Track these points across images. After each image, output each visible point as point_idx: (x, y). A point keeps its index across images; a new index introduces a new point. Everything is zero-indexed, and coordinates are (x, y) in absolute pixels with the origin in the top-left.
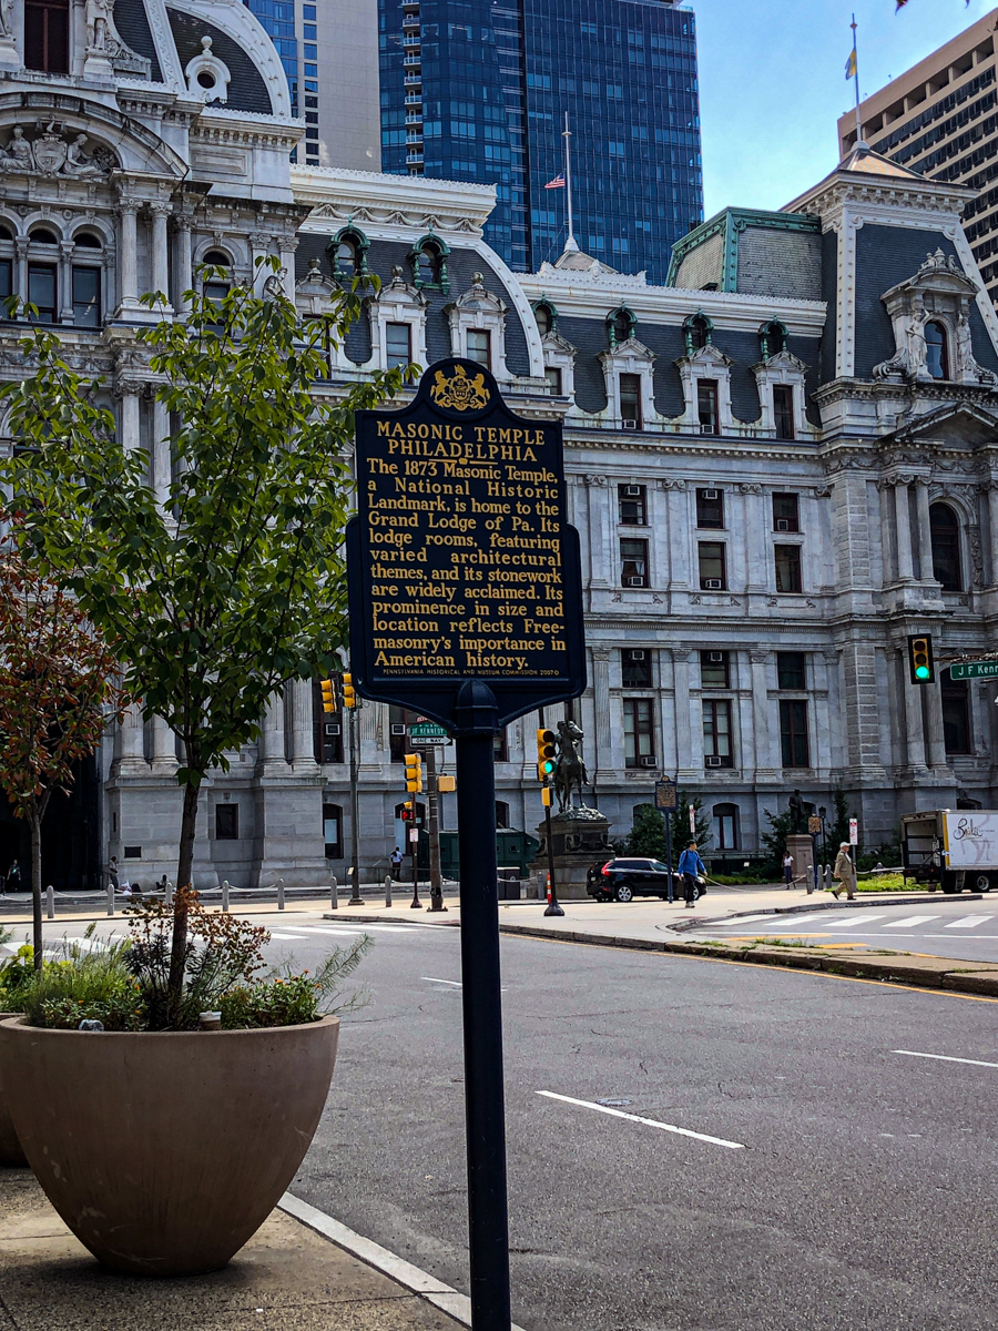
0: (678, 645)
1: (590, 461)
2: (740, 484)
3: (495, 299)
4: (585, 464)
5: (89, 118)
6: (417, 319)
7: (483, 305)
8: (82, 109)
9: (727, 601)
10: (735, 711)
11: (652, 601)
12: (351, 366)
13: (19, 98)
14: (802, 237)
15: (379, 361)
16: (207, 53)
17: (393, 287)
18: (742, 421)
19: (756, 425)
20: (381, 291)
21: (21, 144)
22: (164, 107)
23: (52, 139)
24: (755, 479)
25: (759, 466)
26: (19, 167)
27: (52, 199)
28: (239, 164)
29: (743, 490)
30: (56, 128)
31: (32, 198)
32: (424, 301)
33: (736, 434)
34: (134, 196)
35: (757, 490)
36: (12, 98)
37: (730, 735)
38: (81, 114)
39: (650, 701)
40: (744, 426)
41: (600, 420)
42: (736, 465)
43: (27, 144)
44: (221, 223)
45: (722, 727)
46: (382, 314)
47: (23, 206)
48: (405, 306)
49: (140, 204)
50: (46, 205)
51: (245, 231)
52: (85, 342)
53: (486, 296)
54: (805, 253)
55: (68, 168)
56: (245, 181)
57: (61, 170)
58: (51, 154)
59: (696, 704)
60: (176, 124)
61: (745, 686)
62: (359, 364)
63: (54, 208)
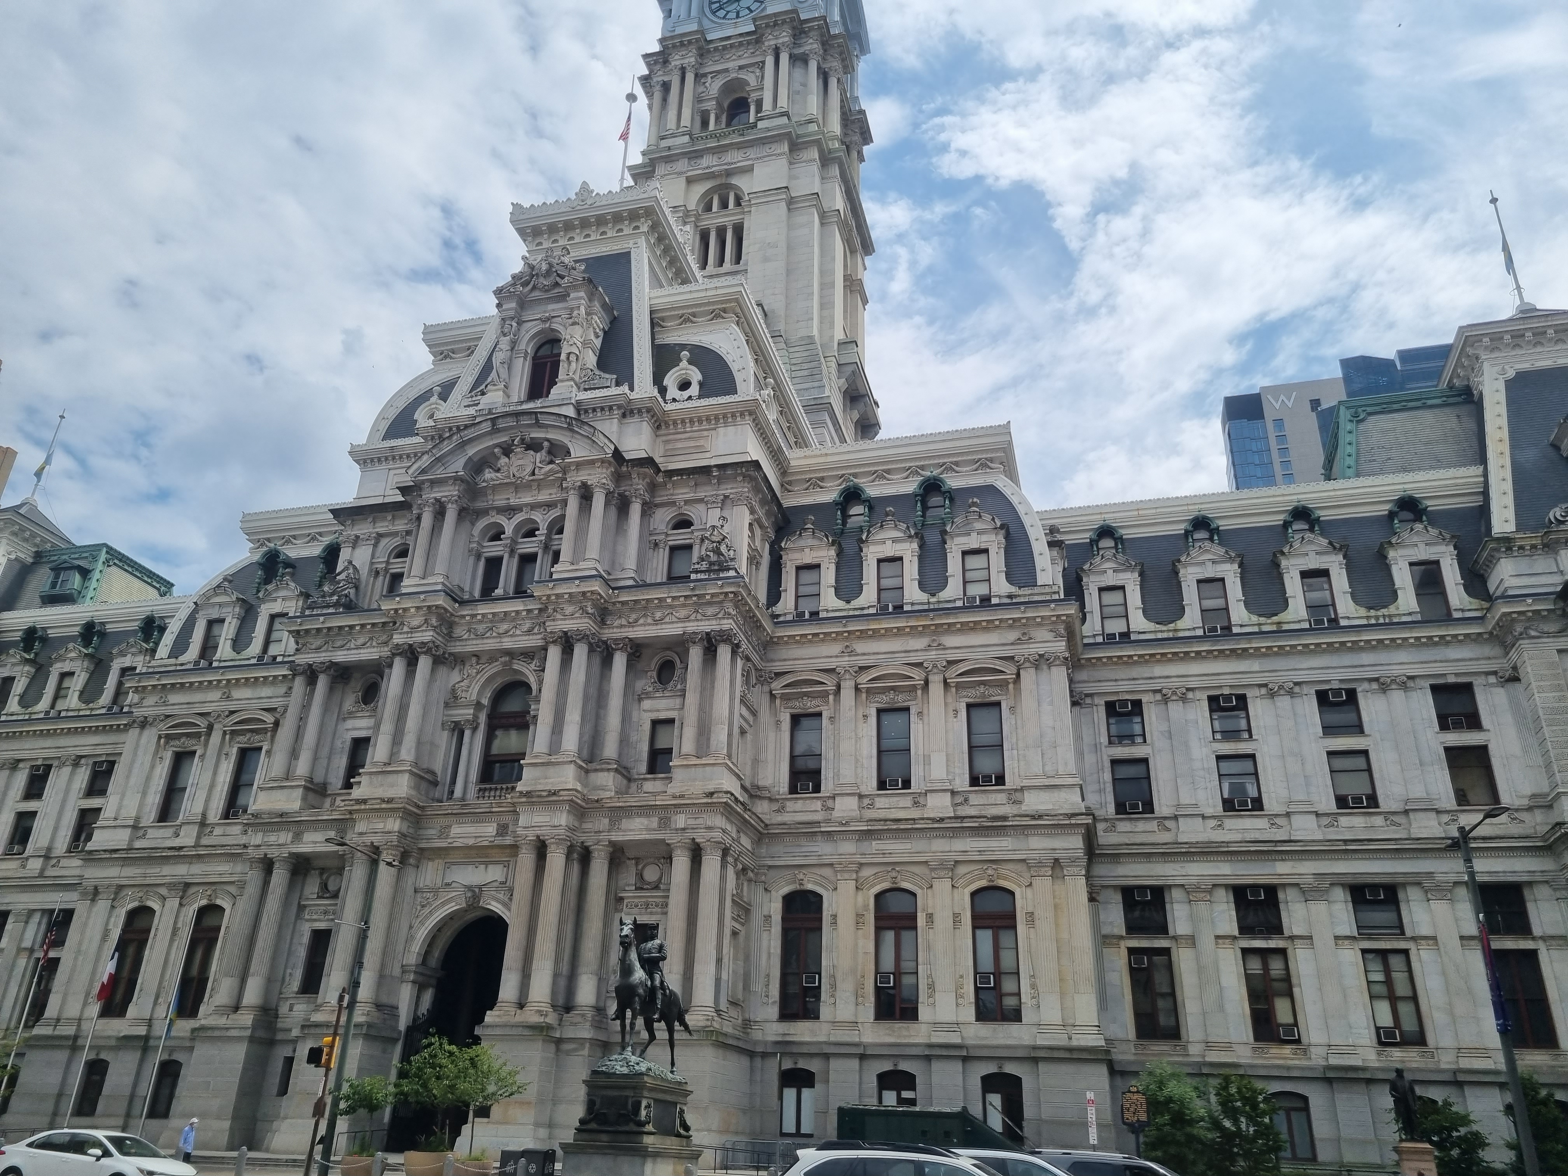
0: (1310, 880)
1: (1166, 673)
2: (1376, 680)
3: (988, 517)
4: (1160, 677)
5: (547, 426)
6: (909, 551)
7: (978, 525)
8: (537, 420)
9: (1378, 821)
10: (1415, 965)
11: (1267, 826)
12: (841, 604)
13: (489, 423)
14: (1447, 410)
15: (868, 597)
16: (684, 363)
17: (882, 526)
18: (1370, 608)
19: (1392, 610)
20: (869, 532)
21: (504, 460)
22: (619, 407)
23: (518, 450)
24: (1397, 671)
25: (1402, 656)
26: (498, 479)
27: (527, 498)
28: (701, 442)
29: (1383, 685)
30: (522, 440)
31: (514, 501)
32: (913, 532)
33: (1364, 622)
34: (575, 478)
35: (1406, 683)
36: (484, 425)
37: (1414, 998)
38: (538, 425)
39: (1283, 952)
40: (1373, 613)
41: (1176, 630)
42: (1366, 658)
43: (507, 460)
44: (682, 493)
45: (1402, 989)
46: (872, 553)
47: (510, 510)
48: (895, 540)
49: (579, 484)
50: (526, 505)
51: (701, 494)
52: (529, 607)
53: (980, 517)
54: (1453, 423)
55: (536, 471)
56: (708, 455)
57: (533, 474)
58: (520, 462)
59: (1351, 956)
60: (636, 419)
61: (1425, 931)
62: (848, 602)
63: (533, 507)
